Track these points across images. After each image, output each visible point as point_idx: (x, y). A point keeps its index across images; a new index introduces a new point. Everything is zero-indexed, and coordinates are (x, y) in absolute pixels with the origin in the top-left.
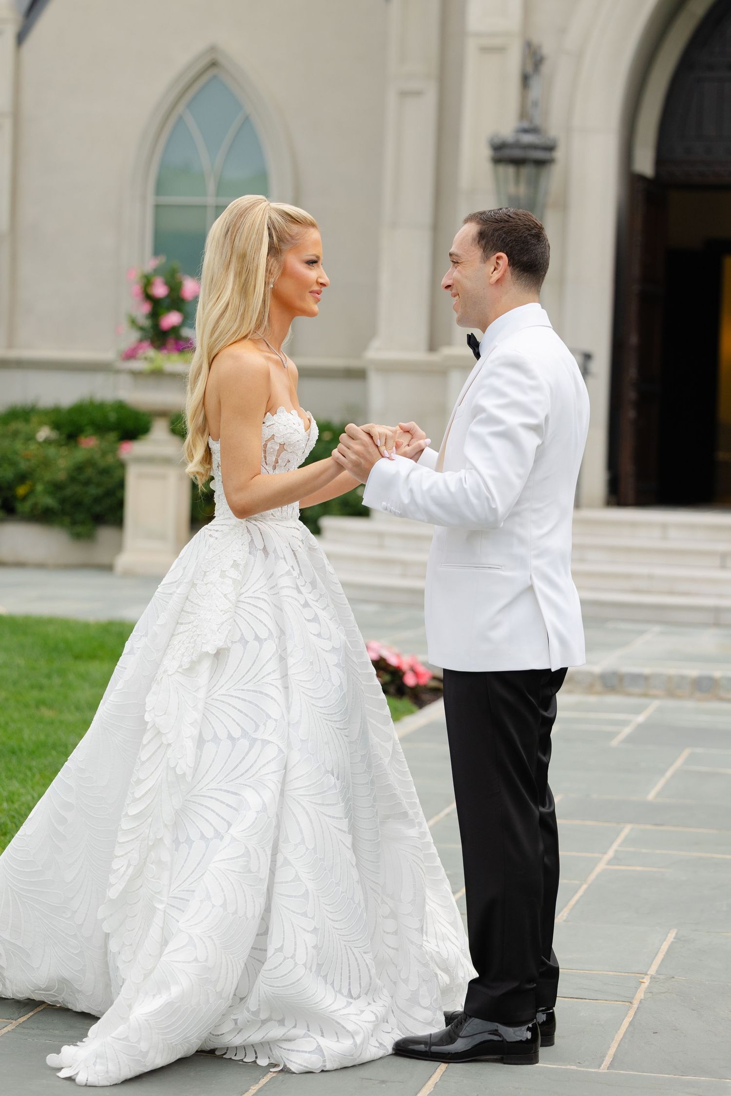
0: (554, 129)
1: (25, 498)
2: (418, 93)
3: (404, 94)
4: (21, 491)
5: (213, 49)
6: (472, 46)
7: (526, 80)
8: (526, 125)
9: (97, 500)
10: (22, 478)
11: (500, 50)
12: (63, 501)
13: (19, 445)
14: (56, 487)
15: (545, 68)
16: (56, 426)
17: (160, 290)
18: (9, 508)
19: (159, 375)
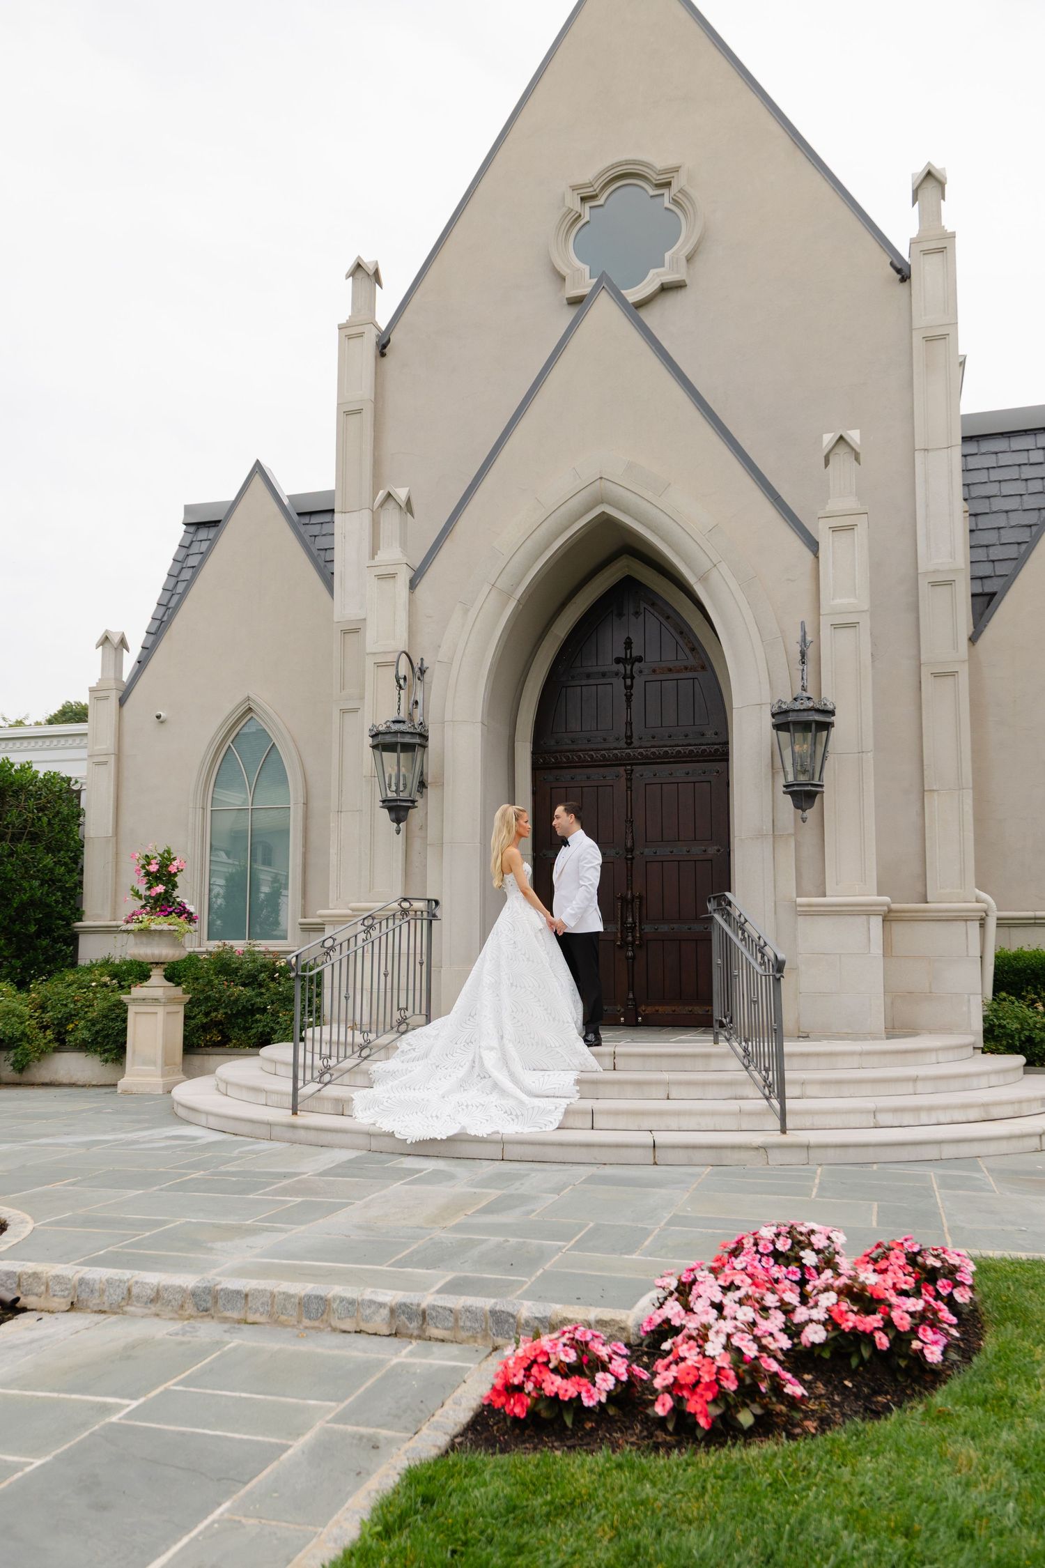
1: (71, 1032)
4: (69, 1026)
5: (248, 699)
8: (398, 717)
10: (71, 1016)
13: (75, 991)
18: (61, 1042)
19: (145, 932)
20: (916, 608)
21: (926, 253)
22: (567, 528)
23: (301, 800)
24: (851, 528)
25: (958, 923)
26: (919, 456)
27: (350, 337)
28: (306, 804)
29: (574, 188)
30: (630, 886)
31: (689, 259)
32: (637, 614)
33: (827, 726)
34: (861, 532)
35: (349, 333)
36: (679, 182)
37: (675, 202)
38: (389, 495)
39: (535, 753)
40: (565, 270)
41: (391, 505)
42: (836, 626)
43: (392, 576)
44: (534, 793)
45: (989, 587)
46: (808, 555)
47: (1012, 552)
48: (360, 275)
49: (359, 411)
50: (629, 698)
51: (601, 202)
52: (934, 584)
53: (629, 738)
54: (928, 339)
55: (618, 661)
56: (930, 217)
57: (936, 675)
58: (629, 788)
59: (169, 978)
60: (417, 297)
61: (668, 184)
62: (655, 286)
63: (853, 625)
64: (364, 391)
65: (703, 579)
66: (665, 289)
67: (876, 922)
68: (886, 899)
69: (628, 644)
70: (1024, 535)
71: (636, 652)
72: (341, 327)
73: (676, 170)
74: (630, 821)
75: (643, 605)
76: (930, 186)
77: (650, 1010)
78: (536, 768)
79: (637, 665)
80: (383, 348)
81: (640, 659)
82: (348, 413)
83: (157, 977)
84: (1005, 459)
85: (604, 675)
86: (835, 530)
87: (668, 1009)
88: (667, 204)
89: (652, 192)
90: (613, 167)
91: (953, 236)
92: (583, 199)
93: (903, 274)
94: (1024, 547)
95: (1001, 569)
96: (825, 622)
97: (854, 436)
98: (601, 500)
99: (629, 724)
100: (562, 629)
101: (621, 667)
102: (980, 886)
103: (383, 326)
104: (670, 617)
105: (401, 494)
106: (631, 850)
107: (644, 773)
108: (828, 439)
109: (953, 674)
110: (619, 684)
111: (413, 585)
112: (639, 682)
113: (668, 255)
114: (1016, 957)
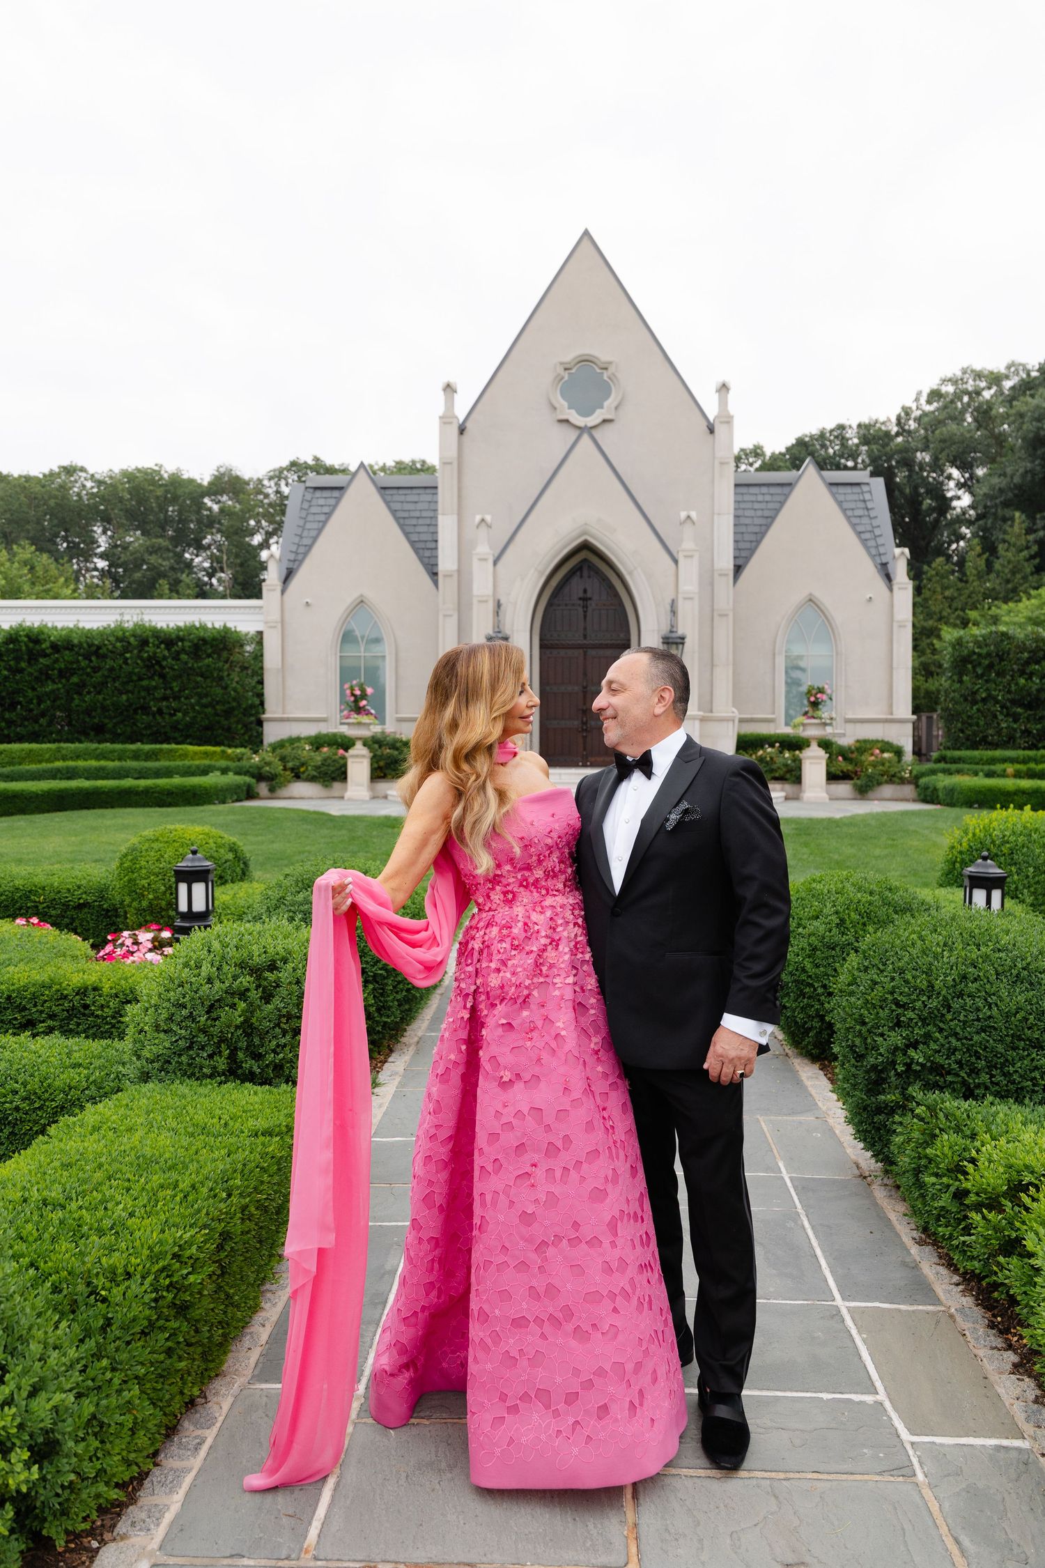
0: (507, 631)
1: (304, 772)
2: (451, 616)
3: (445, 616)
4: (302, 770)
5: (362, 596)
6: (475, 601)
7: (497, 613)
8: (497, 630)
9: (333, 772)
10: (303, 765)
11: (486, 601)
12: (320, 773)
13: (300, 752)
14: (317, 768)
15: (502, 608)
16: (311, 744)
17: (358, 692)
18: (298, 777)
19: (359, 724)
20: (712, 584)
21: (721, 422)
22: (569, 544)
23: (394, 652)
24: (691, 557)
25: (725, 724)
26: (716, 517)
27: (445, 423)
28: (397, 654)
29: (561, 363)
30: (585, 704)
31: (616, 408)
32: (589, 577)
33: (683, 644)
34: (695, 560)
35: (446, 420)
36: (612, 369)
37: (610, 378)
38: (483, 520)
39: (541, 640)
40: (557, 405)
41: (483, 524)
42: (685, 599)
43: (485, 560)
44: (541, 659)
45: (739, 562)
46: (673, 565)
47: (748, 545)
48: (448, 390)
49: (450, 463)
50: (585, 617)
51: (573, 371)
52: (720, 575)
53: (585, 637)
54: (722, 463)
55: (580, 599)
56: (723, 403)
57: (720, 615)
58: (585, 659)
59: (365, 745)
60: (479, 406)
61: (606, 369)
62: (599, 421)
63: (691, 599)
64: (453, 453)
65: (630, 573)
66: (605, 421)
67: (697, 723)
68: (701, 713)
69: (585, 591)
70: (753, 538)
71: (589, 595)
72: (440, 418)
73: (610, 363)
74: (585, 674)
75: (592, 573)
76: (724, 389)
77: (593, 759)
78: (542, 647)
79: (589, 602)
80: (462, 430)
81: (590, 599)
82: (445, 463)
83: (359, 745)
84: (747, 498)
85: (573, 605)
86: (685, 556)
87: (602, 759)
88: (605, 378)
89: (598, 371)
90: (580, 356)
91: (732, 417)
92: (566, 369)
93: (712, 431)
94: (754, 544)
95: (744, 554)
96: (680, 596)
97: (693, 514)
98: (585, 533)
99: (585, 629)
100: (554, 583)
101: (581, 602)
102: (734, 706)
103: (461, 421)
104: (605, 580)
105: (488, 518)
106: (585, 687)
107: (592, 652)
108: (683, 515)
109: (726, 615)
110: (581, 610)
111: (495, 563)
112: (590, 610)
113: (606, 404)
114: (745, 736)
